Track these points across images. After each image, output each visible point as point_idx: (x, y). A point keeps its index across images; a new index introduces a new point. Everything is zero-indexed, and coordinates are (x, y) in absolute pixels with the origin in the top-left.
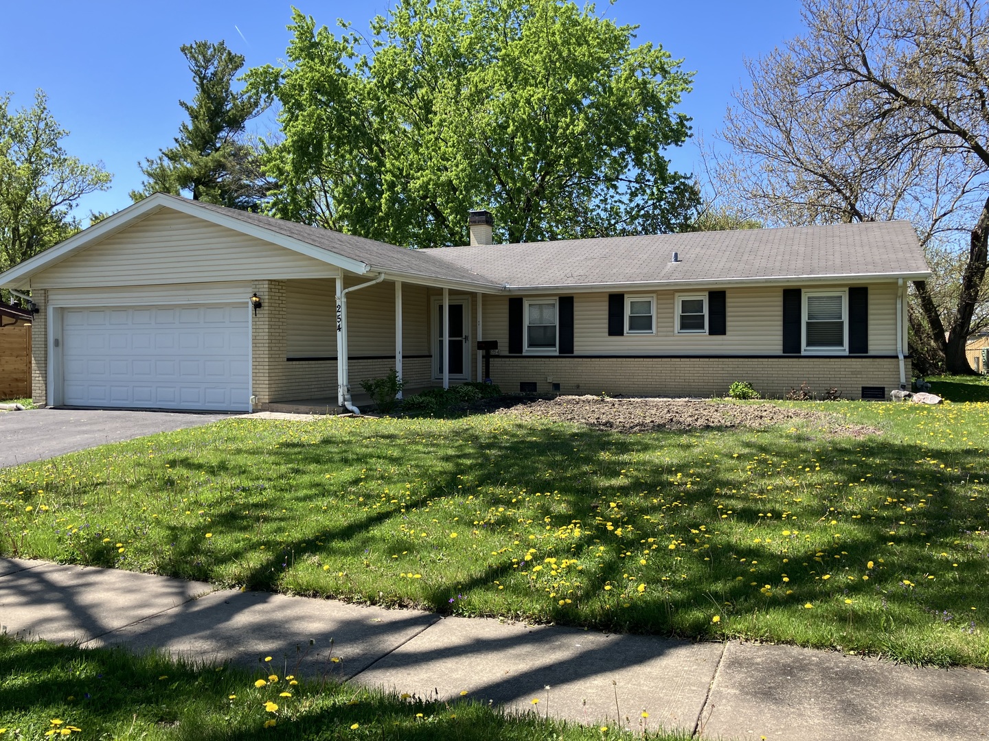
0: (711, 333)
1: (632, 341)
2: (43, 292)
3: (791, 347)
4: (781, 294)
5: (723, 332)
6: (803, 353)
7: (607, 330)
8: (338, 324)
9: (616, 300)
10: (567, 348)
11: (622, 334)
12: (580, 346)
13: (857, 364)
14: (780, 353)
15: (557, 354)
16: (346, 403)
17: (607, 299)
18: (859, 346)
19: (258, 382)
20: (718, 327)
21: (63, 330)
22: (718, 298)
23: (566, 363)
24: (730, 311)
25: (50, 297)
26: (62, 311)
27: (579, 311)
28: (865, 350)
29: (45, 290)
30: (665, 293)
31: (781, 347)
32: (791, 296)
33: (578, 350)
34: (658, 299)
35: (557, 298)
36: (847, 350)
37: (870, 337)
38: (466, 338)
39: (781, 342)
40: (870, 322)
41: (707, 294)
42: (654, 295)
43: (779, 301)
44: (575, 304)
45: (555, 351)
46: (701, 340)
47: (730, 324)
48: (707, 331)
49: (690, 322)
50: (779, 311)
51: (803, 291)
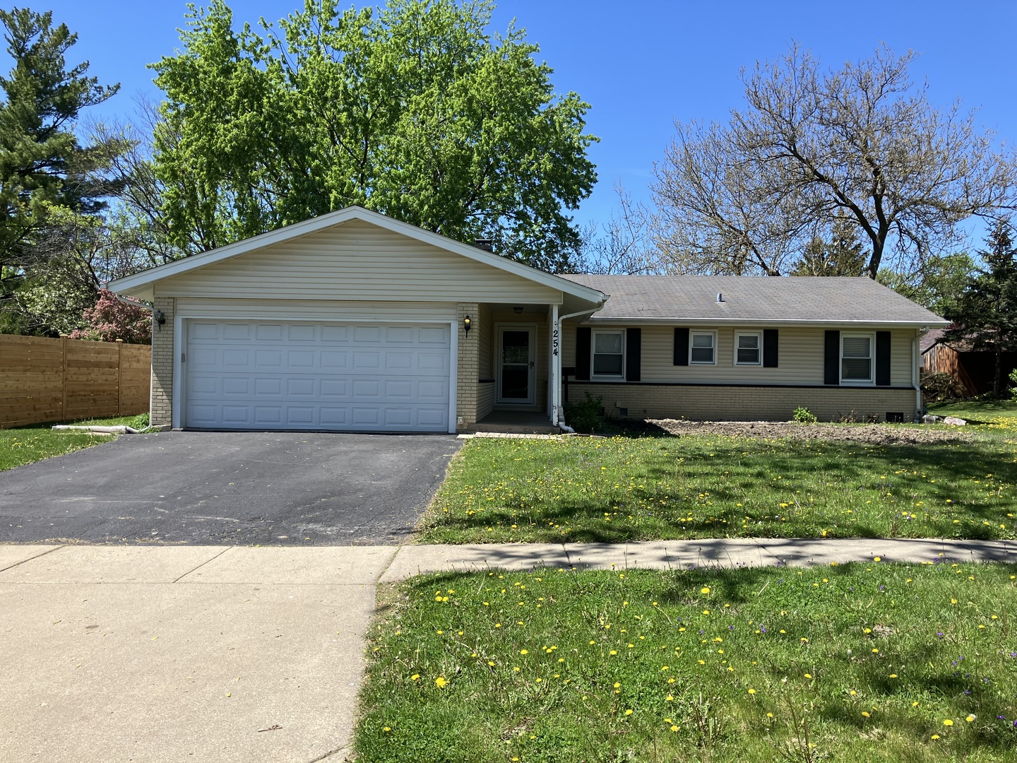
0: (765, 365)
1: (695, 371)
2: (172, 300)
3: (831, 379)
4: (823, 334)
5: (776, 365)
6: (841, 385)
7: (672, 360)
8: (554, 348)
9: (681, 334)
10: (634, 375)
11: (686, 364)
12: (646, 373)
13: (883, 393)
14: (823, 384)
15: (625, 381)
16: (560, 423)
17: (673, 332)
18: (884, 379)
19: (463, 403)
20: (771, 361)
21: (187, 344)
22: (771, 335)
23: (633, 389)
24: (781, 348)
25: (179, 307)
26: (187, 321)
27: (646, 342)
28: (889, 383)
29: (174, 298)
30: (727, 329)
31: (823, 379)
32: (831, 336)
33: (645, 376)
34: (719, 334)
35: (625, 329)
36: (875, 382)
37: (892, 372)
38: (532, 364)
39: (823, 375)
40: (892, 360)
41: (762, 331)
42: (716, 331)
43: (821, 340)
44: (642, 336)
45: (623, 378)
46: (756, 371)
47: (781, 358)
48: (762, 363)
49: (747, 356)
50: (821, 348)
51: (841, 332)
